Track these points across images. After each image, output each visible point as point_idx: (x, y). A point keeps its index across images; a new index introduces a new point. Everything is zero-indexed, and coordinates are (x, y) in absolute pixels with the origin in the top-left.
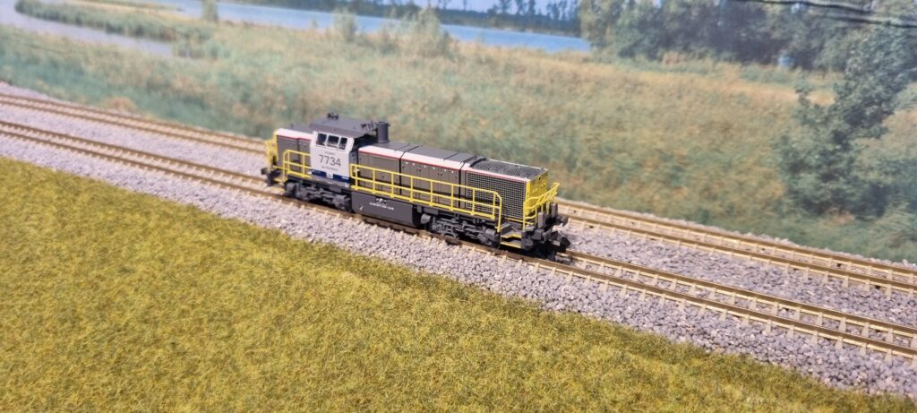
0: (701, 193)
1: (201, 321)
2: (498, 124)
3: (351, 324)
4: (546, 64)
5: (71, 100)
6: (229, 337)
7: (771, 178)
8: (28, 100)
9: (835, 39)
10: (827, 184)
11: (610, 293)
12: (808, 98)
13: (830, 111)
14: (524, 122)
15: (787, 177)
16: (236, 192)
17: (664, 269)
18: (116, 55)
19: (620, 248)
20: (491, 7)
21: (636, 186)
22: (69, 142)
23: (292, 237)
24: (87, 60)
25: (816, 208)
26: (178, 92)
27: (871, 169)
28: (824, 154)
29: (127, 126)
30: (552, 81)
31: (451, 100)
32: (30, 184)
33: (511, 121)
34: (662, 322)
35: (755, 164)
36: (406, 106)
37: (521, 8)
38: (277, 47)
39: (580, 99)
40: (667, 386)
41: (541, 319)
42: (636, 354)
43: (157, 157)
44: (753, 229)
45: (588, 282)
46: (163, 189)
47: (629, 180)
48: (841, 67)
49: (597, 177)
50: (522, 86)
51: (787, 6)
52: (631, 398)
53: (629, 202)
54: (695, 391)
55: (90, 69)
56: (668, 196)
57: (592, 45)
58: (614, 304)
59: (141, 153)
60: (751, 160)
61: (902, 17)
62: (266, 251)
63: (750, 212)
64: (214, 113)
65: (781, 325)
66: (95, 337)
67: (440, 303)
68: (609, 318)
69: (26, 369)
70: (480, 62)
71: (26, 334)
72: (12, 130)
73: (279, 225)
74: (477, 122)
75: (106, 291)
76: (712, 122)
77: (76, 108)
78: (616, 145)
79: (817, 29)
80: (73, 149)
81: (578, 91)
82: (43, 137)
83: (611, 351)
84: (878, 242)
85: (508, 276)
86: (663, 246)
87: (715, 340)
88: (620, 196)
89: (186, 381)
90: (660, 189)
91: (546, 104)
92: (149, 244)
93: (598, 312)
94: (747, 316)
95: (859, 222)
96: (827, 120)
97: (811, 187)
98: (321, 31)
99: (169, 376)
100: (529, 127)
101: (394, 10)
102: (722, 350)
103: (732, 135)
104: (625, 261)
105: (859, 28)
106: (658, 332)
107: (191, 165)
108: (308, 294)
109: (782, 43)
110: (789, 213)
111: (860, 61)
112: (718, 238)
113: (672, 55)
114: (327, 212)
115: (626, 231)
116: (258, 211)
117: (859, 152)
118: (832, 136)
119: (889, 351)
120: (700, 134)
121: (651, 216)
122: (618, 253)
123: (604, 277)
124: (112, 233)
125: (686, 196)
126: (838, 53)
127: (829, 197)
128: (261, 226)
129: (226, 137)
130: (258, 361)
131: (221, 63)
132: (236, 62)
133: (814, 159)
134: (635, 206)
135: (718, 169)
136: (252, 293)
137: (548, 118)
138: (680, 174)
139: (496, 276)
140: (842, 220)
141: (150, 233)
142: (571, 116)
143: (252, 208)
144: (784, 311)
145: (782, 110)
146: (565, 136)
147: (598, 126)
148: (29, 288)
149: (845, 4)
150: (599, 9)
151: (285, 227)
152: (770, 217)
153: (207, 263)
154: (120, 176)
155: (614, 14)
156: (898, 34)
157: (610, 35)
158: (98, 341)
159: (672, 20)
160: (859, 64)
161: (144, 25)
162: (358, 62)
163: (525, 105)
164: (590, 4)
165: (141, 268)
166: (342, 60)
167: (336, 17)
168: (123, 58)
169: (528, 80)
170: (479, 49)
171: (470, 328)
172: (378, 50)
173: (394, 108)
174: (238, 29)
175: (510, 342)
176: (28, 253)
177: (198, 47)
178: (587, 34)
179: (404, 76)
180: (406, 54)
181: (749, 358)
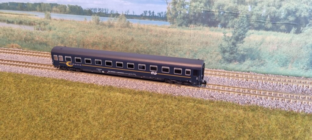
1: (76, 112)
2: (145, 45)
3: (123, 107)
4: (158, 29)
6: (86, 115)
7: (218, 55)
9: (231, 20)
10: (232, 55)
11: (188, 90)
12: (226, 35)
13: (231, 38)
14: (153, 45)
15: (222, 54)
18: (11, 30)
20: (142, 14)
23: (98, 85)
25: (230, 61)
26: (37, 41)
27: (241, 51)
28: (230, 48)
30: (160, 33)
31: (131, 40)
33: (149, 44)
34: (202, 95)
35: (214, 51)
36: (117, 42)
37: (150, 14)
38: (72, 27)
40: (206, 110)
41: (173, 99)
42: (198, 104)
46: (50, 75)
48: (233, 27)
50: (152, 35)
51: (219, 13)
52: (199, 114)
54: (213, 111)
57: (171, 23)
58: (190, 92)
60: (213, 51)
61: (246, 15)
62: (92, 90)
63: (214, 63)
65: (228, 92)
66: (41, 121)
67: (146, 98)
68: (189, 96)
70: (139, 29)
71: (15, 124)
73: (93, 82)
74: (139, 45)
75: (41, 108)
76: (203, 42)
78: (179, 49)
79: (227, 18)
81: (168, 35)
83: (192, 104)
84: (244, 68)
87: (215, 98)
91: (159, 39)
92: (52, 92)
93: (186, 95)
94: (220, 91)
95: (240, 64)
96: (230, 40)
97: (228, 56)
98: (88, 21)
101: (111, 15)
102: (217, 100)
103: (208, 45)
105: (237, 18)
106: (201, 98)
109: (219, 22)
110: (223, 63)
113: (192, 25)
114: (105, 77)
116: (84, 78)
117: (238, 47)
118: (232, 43)
119: (252, 95)
120: (200, 45)
126: (232, 24)
127: (232, 58)
128: (87, 83)
130: (97, 120)
131: (53, 32)
132: (58, 31)
133: (228, 49)
136: (91, 102)
137: (159, 43)
138: (196, 55)
139: (158, 89)
140: (236, 64)
142: (166, 42)
144: (228, 89)
145: (220, 38)
146: (164, 47)
147: (174, 44)
148: (12, 110)
149: (233, 12)
150: (172, 14)
151: (95, 82)
152: (219, 64)
153: (73, 95)
154: (33, 72)
155: (176, 15)
156: (245, 19)
157: (175, 21)
159: (191, 17)
160: (237, 26)
161: (22, 20)
162: (101, 30)
163: (153, 40)
164: (169, 13)
165: (52, 100)
166: (96, 30)
167: (93, 17)
168: (14, 31)
169: (153, 33)
170: (139, 25)
171: (156, 103)
172: (107, 27)
173: (113, 43)
174: (58, 21)
175: (167, 105)
176: (8, 100)
177: (43, 27)
178: (169, 21)
179: (116, 33)
180: (116, 27)
181: (223, 101)
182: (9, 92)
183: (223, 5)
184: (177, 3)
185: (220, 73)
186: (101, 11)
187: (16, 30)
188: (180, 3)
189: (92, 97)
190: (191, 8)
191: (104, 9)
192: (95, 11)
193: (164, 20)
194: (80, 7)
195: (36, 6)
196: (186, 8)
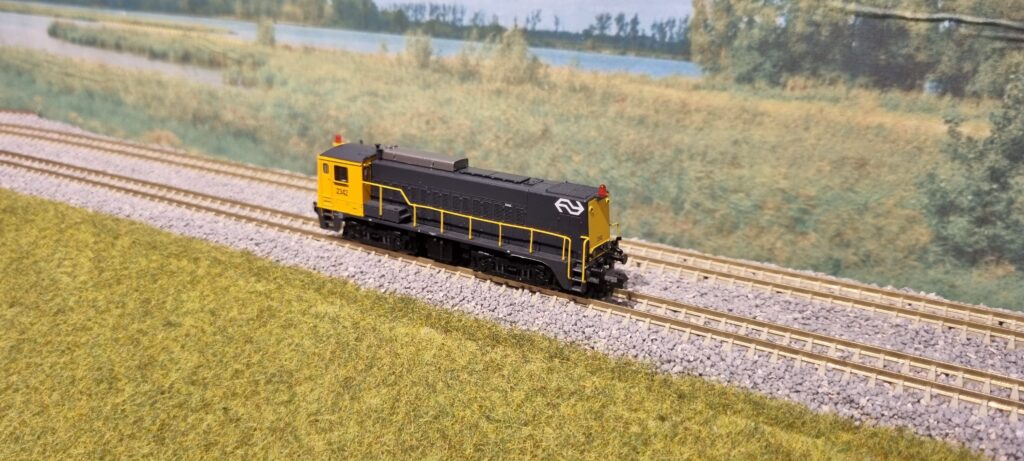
0: (831, 239)
1: (257, 383)
2: (594, 160)
3: (432, 388)
4: (650, 92)
5: (107, 134)
6: (290, 401)
7: (915, 222)
8: (60, 133)
9: (991, 61)
10: (982, 229)
11: (736, 354)
12: (959, 129)
13: (985, 145)
14: (623, 158)
15: (934, 222)
16: (297, 236)
17: (796, 326)
18: (160, 83)
19: (742, 302)
20: (586, 26)
21: (755, 231)
22: (106, 180)
23: (363, 288)
24: (126, 90)
25: (969, 257)
26: (227, 125)
28: (978, 194)
29: (171, 162)
30: (657, 111)
31: (540, 133)
32: (63, 226)
33: (608, 157)
34: (799, 388)
35: (895, 205)
36: (487, 140)
37: (621, 28)
41: (656, 384)
42: (771, 425)
43: (205, 197)
44: (893, 281)
45: (708, 340)
46: (213, 232)
47: (746, 224)
48: (998, 93)
49: (709, 221)
50: (622, 117)
51: (933, 24)
53: (746, 250)
55: (130, 99)
56: (793, 243)
57: (704, 70)
58: (742, 367)
59: (187, 193)
60: (891, 202)
62: (332, 303)
63: (889, 262)
64: (267, 148)
65: (943, 392)
66: (134, 400)
67: (537, 365)
68: (736, 383)
69: (56, 436)
70: (573, 89)
71: (55, 396)
72: (43, 166)
73: (346, 274)
74: (570, 158)
75: (147, 348)
76: (844, 158)
77: (113, 143)
78: (732, 184)
79: (971, 50)
80: (112, 187)
82: (78, 174)
83: (742, 422)
85: (615, 333)
86: (791, 300)
87: (865, 410)
88: (735, 242)
89: (240, 452)
90: (782, 234)
91: (649, 137)
92: (198, 294)
93: (722, 376)
94: (901, 382)
95: (1020, 273)
96: (982, 155)
97: (962, 233)
98: (392, 55)
99: (219, 446)
100: (630, 164)
101: (475, 31)
102: (874, 422)
103: (869, 173)
104: (750, 317)
105: (1019, 49)
106: (796, 400)
107: (244, 205)
108: (382, 352)
109: (929, 66)
110: (935, 263)
111: (1021, 88)
112: (855, 291)
113: (798, 80)
115: (746, 283)
116: (322, 258)
117: (1020, 191)
118: (988, 172)
120: (831, 171)
121: (773, 266)
122: (740, 307)
123: (727, 335)
124: (155, 281)
125: (812, 242)
126: (995, 77)
127: (985, 244)
128: (325, 274)
129: (282, 175)
130: (323, 430)
131: (277, 93)
132: (294, 91)
133: (966, 200)
134: (753, 254)
135: (852, 212)
136: (316, 351)
137: (652, 153)
138: (806, 217)
139: (600, 333)
140: (1000, 272)
141: (199, 282)
142: (679, 151)
143: (315, 254)
144: (943, 376)
145: (928, 143)
146: (671, 174)
147: (711, 162)
148: (60, 343)
149: (1004, 21)
150: (713, 29)
151: (354, 276)
152: (915, 267)
153: (265, 315)
154: (165, 218)
155: (730, 34)
157: (725, 58)
158: (139, 405)
159: (797, 41)
161: (192, 50)
162: (432, 91)
163: (625, 138)
164: (702, 23)
165: (188, 321)
166: (414, 88)
167: (408, 41)
168: (167, 87)
169: (629, 109)
170: (573, 75)
171: (573, 394)
172: (456, 77)
173: (473, 142)
174: (298, 54)
175: (620, 410)
176: (59, 304)
177: (251, 74)
178: (698, 58)
179: (485, 106)
180: (489, 81)
181: (907, 432)
182: (69, 275)
185: (914, 303)
186: (438, 17)
187: (174, 82)
189: (328, 331)
190: (797, 3)
191: (450, 7)
192: (419, 17)
193: (677, 53)
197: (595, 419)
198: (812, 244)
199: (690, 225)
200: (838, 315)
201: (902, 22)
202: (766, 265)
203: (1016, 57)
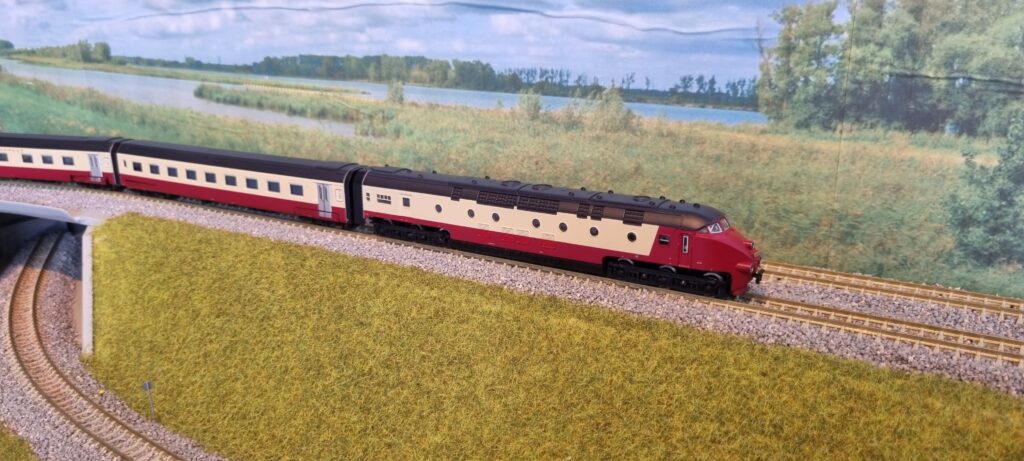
0: (875, 248)
1: (441, 364)
3: (584, 361)
4: (725, 136)
7: (941, 232)
9: (996, 109)
10: (995, 237)
11: (813, 330)
12: (973, 160)
13: (994, 171)
14: (704, 188)
15: (957, 232)
17: (855, 311)
18: (297, 134)
19: (810, 296)
20: (672, 86)
21: (813, 244)
23: (516, 292)
24: (266, 141)
25: (986, 258)
28: (991, 209)
30: (731, 151)
31: (633, 170)
32: (255, 252)
33: (691, 188)
34: (863, 351)
35: (926, 220)
36: (588, 176)
37: (701, 87)
38: (460, 127)
39: (758, 166)
40: (876, 400)
41: (756, 351)
42: (845, 376)
45: (791, 321)
47: (806, 238)
48: (1003, 132)
49: (775, 237)
50: (702, 156)
51: (951, 82)
56: (844, 252)
57: (769, 118)
58: (818, 339)
60: (923, 217)
63: (922, 264)
65: (968, 351)
66: (340, 382)
67: (664, 341)
68: (815, 350)
69: (277, 412)
70: (662, 135)
73: (500, 282)
74: (658, 189)
75: (346, 342)
76: (884, 185)
78: (793, 207)
79: (980, 100)
81: (756, 159)
83: (823, 375)
86: (849, 293)
87: (913, 365)
88: (797, 252)
90: (836, 245)
91: (725, 171)
92: (381, 300)
93: (805, 345)
94: (938, 345)
96: (992, 178)
97: (979, 240)
98: (507, 110)
99: (417, 412)
100: (708, 193)
101: (578, 90)
102: (920, 372)
103: (904, 196)
104: (817, 304)
105: (1018, 99)
106: (861, 360)
108: (540, 338)
109: (949, 113)
110: (959, 264)
111: (1020, 127)
112: (897, 286)
113: (846, 125)
115: (812, 282)
118: (998, 193)
120: (873, 195)
121: (830, 270)
122: (812, 299)
123: (805, 317)
124: (345, 292)
125: (861, 252)
126: (1000, 120)
127: (998, 248)
128: (483, 282)
130: (499, 396)
131: (405, 141)
132: (419, 140)
133: (982, 215)
134: (812, 261)
135: (891, 226)
136: (487, 339)
137: (727, 184)
138: (854, 231)
139: (708, 318)
140: (1011, 269)
141: (381, 291)
142: (749, 182)
144: (969, 341)
145: (950, 172)
146: (743, 200)
147: (776, 190)
148: (270, 342)
149: (1005, 79)
150: (776, 86)
151: (506, 284)
152: (943, 268)
153: (439, 315)
155: (790, 90)
157: (786, 110)
158: (345, 385)
159: (845, 95)
160: (1020, 130)
161: (328, 107)
162: (541, 138)
163: (704, 172)
164: (767, 82)
166: (526, 136)
167: (521, 98)
168: (303, 138)
169: (707, 150)
170: (661, 124)
171: (694, 360)
172: (562, 127)
174: (423, 110)
175: (732, 370)
176: (263, 313)
177: (381, 126)
178: (765, 109)
179: (586, 149)
180: (590, 130)
181: (944, 378)
182: (268, 290)
183: (967, 55)
184: (794, 48)
185: (945, 294)
186: (547, 79)
187: (310, 134)
188: (809, 49)
190: (845, 65)
191: (557, 71)
192: (531, 79)
193: (747, 105)
194: (488, 65)
195: (368, 65)
196: (827, 65)
197: (714, 377)
198: (861, 253)
199: (760, 240)
200: (887, 303)
201: (926, 80)
202: (824, 269)
203: (1015, 105)
